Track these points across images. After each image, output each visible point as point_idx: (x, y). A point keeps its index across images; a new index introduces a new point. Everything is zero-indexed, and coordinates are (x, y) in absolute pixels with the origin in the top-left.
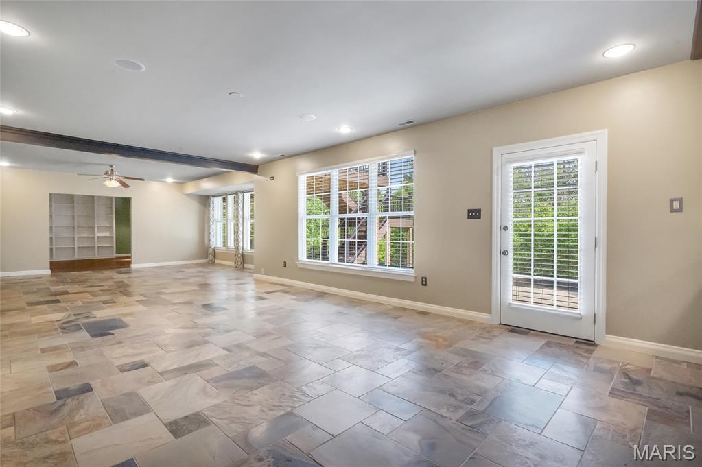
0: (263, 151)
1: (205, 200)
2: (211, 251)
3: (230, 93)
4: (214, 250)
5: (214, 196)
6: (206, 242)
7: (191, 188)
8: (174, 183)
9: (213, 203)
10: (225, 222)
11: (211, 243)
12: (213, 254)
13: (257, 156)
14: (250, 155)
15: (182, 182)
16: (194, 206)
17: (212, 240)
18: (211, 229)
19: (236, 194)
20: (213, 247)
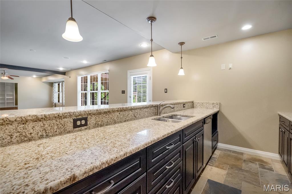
0: (63, 68)
1: (51, 84)
2: (54, 104)
3: (30, 50)
4: (55, 104)
5: (55, 83)
6: (52, 100)
7: (44, 79)
8: (36, 77)
9: (55, 85)
10: (59, 93)
11: (54, 101)
12: (55, 105)
13: (61, 69)
14: (58, 68)
15: (41, 77)
16: (47, 87)
17: (54, 100)
18: (54, 96)
19: (62, 82)
20: (55, 103)
